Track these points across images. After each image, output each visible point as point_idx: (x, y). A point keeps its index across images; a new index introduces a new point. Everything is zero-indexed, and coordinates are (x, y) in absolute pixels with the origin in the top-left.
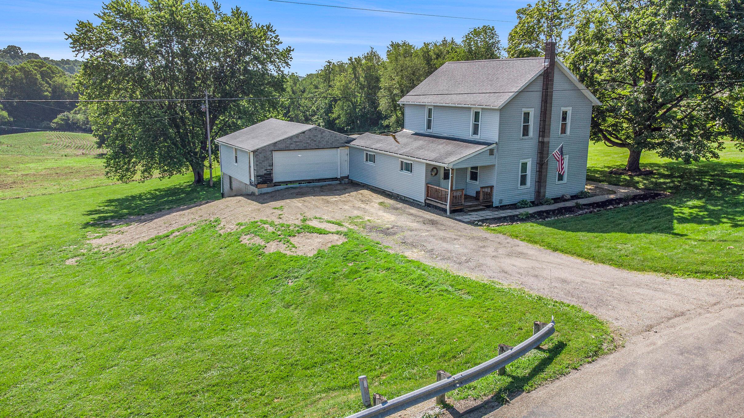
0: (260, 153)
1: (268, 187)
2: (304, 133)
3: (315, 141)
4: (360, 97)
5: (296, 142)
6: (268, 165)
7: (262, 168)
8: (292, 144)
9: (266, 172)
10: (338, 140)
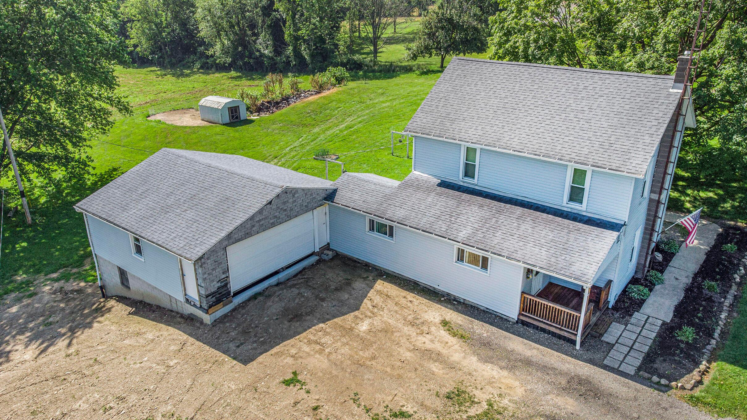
0: (208, 259)
1: (224, 306)
2: (270, 203)
3: (285, 210)
4: (165, 17)
5: (260, 221)
6: (221, 272)
7: (213, 281)
8: (253, 226)
9: (219, 284)
10: (315, 198)
